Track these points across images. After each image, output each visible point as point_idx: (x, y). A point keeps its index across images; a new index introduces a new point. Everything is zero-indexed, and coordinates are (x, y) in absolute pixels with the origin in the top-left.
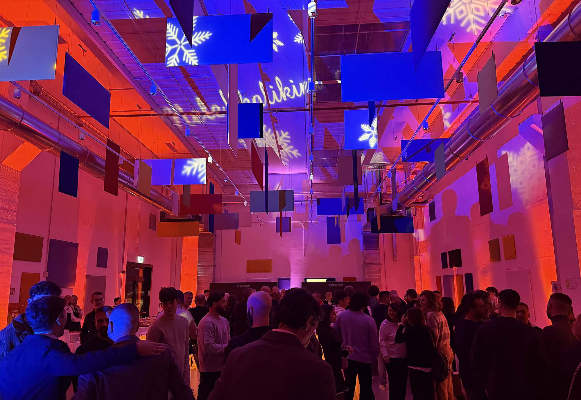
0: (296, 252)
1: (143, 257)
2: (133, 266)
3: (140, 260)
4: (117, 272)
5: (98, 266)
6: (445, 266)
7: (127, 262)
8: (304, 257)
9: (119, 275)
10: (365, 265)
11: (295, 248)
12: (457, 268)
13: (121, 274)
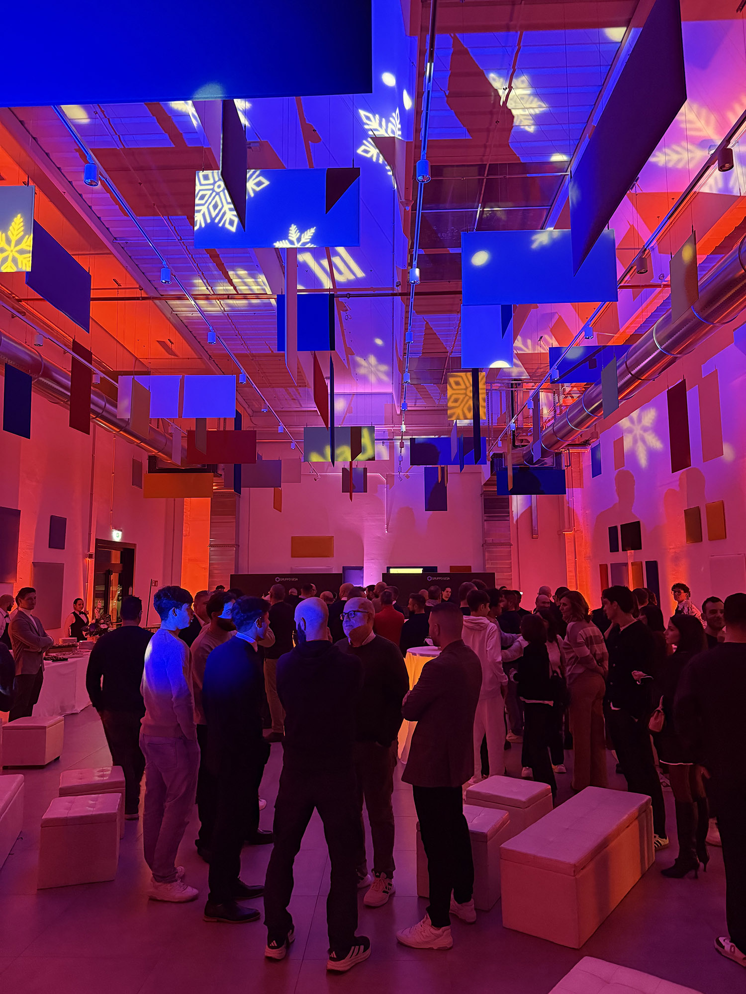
0: (374, 524)
1: (121, 531)
2: (104, 545)
3: (117, 536)
4: (81, 556)
5: (51, 546)
6: (614, 548)
7: (97, 540)
8: (386, 532)
9: (83, 561)
10: (485, 545)
11: (371, 517)
12: (634, 553)
13: (87, 559)
